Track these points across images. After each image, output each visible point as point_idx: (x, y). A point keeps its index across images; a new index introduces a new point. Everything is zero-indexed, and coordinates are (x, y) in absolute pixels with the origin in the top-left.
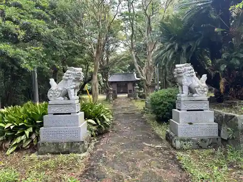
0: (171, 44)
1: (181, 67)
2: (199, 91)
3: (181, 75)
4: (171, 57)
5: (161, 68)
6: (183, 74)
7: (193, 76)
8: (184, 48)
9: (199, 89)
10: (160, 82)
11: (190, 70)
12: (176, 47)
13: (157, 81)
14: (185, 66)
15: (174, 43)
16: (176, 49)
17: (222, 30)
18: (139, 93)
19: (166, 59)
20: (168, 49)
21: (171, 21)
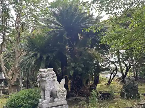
0: (34, 53)
1: (44, 72)
2: (60, 95)
3: (44, 79)
4: (33, 62)
5: (25, 70)
6: (47, 79)
7: (55, 80)
8: (45, 57)
9: (60, 93)
10: (23, 81)
11: (53, 74)
12: (39, 55)
13: (21, 80)
14: (49, 71)
15: (37, 52)
16: (38, 57)
17: (70, 48)
18: (4, 90)
19: (30, 64)
20: (32, 57)
21: (36, 37)
